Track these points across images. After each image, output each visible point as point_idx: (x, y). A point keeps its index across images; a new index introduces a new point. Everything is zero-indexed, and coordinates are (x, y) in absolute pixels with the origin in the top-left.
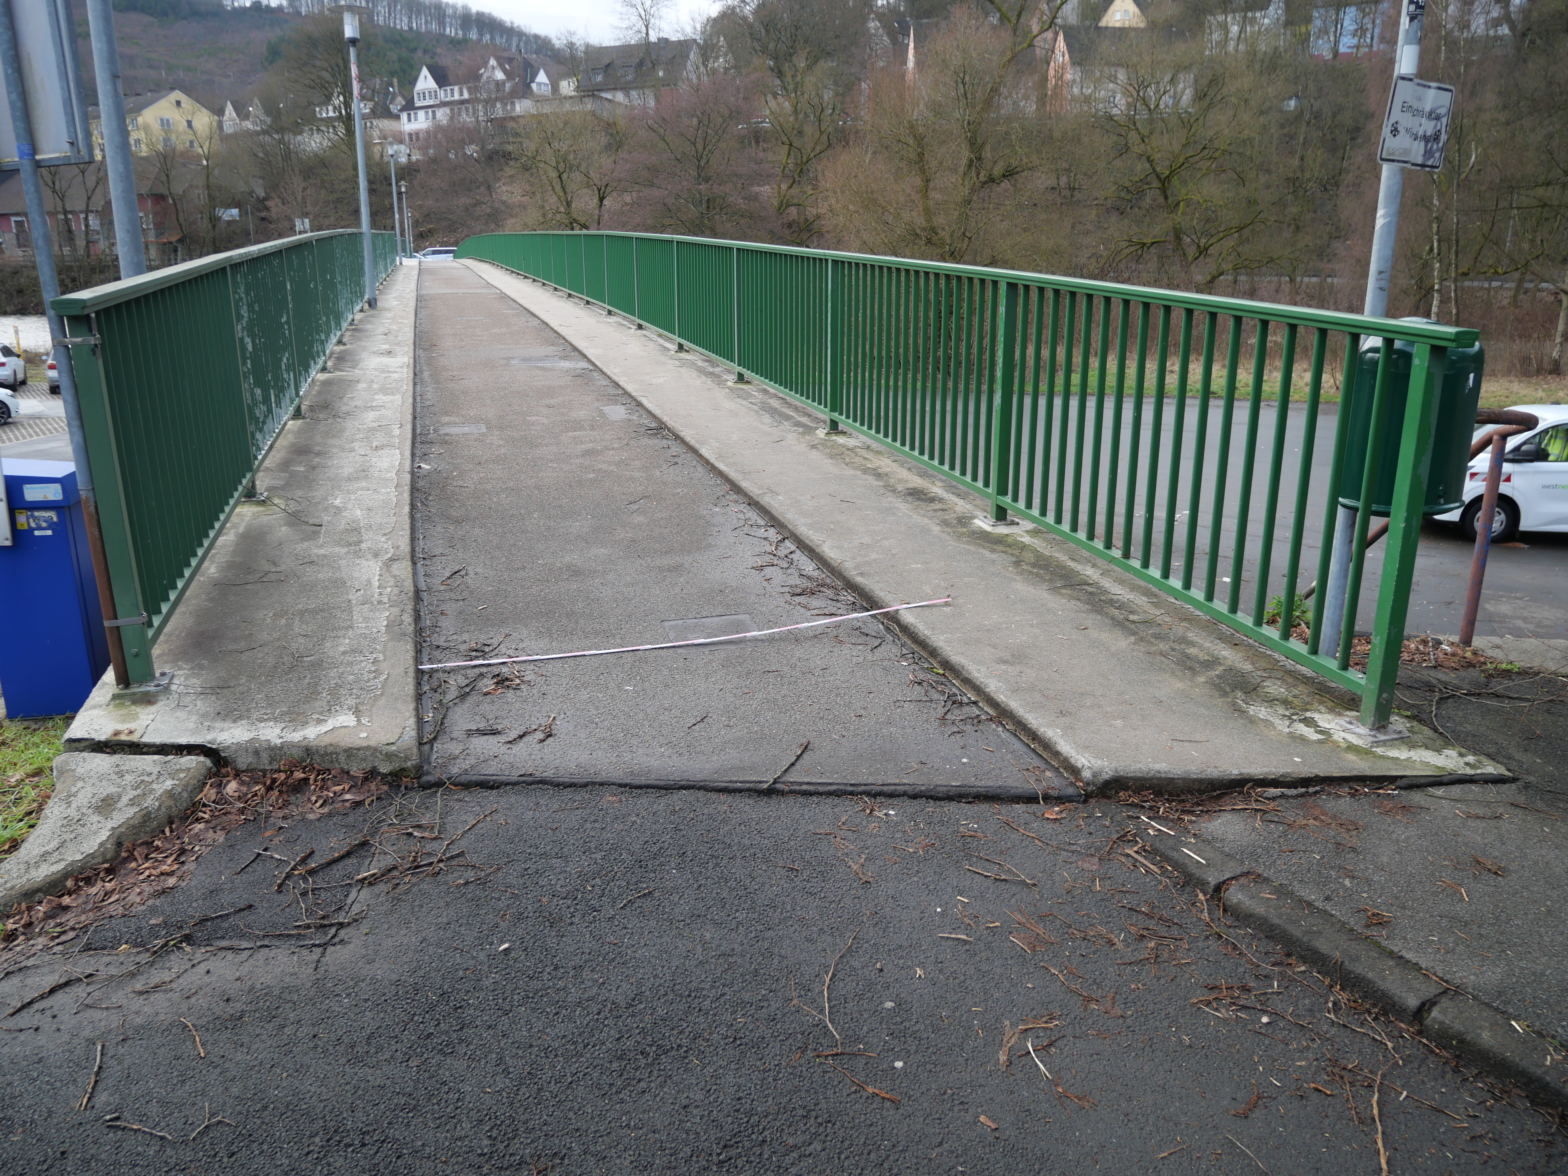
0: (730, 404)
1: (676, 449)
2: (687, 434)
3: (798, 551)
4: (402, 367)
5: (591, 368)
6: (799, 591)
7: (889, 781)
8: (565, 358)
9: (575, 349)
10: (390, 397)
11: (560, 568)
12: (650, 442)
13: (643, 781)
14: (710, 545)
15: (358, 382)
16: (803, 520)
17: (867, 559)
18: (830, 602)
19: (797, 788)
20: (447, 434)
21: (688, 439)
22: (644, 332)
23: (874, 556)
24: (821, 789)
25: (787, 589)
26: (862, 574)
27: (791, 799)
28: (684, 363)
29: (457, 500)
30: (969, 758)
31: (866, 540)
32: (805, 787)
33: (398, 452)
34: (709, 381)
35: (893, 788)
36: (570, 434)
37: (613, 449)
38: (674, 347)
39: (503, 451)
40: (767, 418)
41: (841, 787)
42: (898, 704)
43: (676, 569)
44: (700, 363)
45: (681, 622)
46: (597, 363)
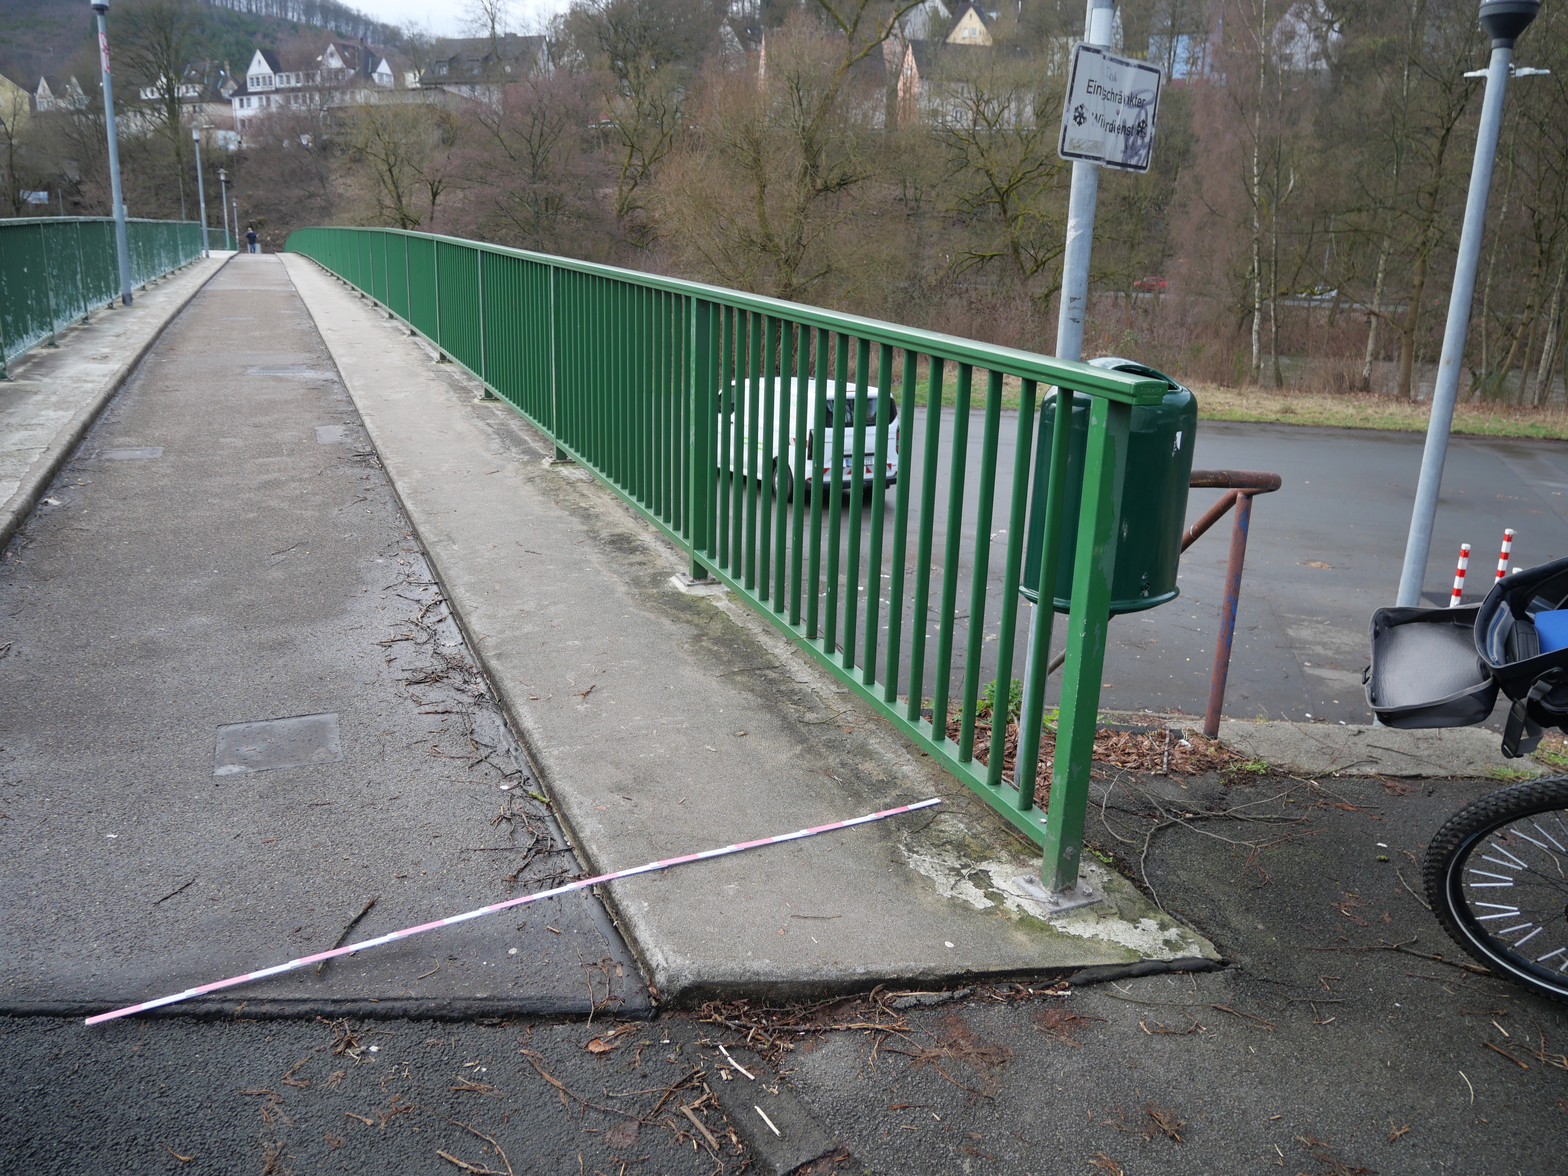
0: (461, 426)
1: (376, 478)
2: (391, 464)
3: (450, 620)
4: (104, 376)
5: (336, 379)
6: (422, 676)
7: (392, 994)
8: (312, 367)
9: (330, 358)
10: (61, 413)
11: (133, 646)
12: (349, 471)
13: (37, 1003)
14: (344, 611)
15: (36, 393)
16: (466, 578)
17: (517, 633)
18: (453, 693)
19: (254, 1009)
20: (108, 460)
21: (390, 469)
22: (416, 339)
23: (528, 628)
24: (288, 1009)
25: (407, 675)
26: (499, 656)
27: (240, 1026)
28: (440, 376)
29: (62, 549)
30: (522, 948)
31: (530, 606)
32: (267, 1008)
33: (18, 484)
34: (454, 397)
35: (389, 1004)
36: (260, 460)
37: (300, 480)
38: (436, 356)
39: (165, 481)
40: (496, 444)
41: (316, 1006)
42: (463, 856)
43: (280, 646)
44: (457, 376)
45: (244, 726)
46: (343, 374)
